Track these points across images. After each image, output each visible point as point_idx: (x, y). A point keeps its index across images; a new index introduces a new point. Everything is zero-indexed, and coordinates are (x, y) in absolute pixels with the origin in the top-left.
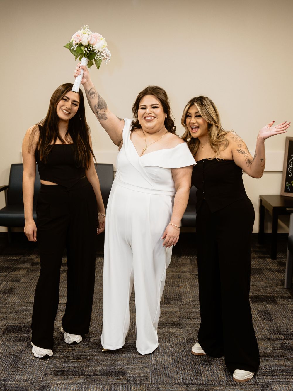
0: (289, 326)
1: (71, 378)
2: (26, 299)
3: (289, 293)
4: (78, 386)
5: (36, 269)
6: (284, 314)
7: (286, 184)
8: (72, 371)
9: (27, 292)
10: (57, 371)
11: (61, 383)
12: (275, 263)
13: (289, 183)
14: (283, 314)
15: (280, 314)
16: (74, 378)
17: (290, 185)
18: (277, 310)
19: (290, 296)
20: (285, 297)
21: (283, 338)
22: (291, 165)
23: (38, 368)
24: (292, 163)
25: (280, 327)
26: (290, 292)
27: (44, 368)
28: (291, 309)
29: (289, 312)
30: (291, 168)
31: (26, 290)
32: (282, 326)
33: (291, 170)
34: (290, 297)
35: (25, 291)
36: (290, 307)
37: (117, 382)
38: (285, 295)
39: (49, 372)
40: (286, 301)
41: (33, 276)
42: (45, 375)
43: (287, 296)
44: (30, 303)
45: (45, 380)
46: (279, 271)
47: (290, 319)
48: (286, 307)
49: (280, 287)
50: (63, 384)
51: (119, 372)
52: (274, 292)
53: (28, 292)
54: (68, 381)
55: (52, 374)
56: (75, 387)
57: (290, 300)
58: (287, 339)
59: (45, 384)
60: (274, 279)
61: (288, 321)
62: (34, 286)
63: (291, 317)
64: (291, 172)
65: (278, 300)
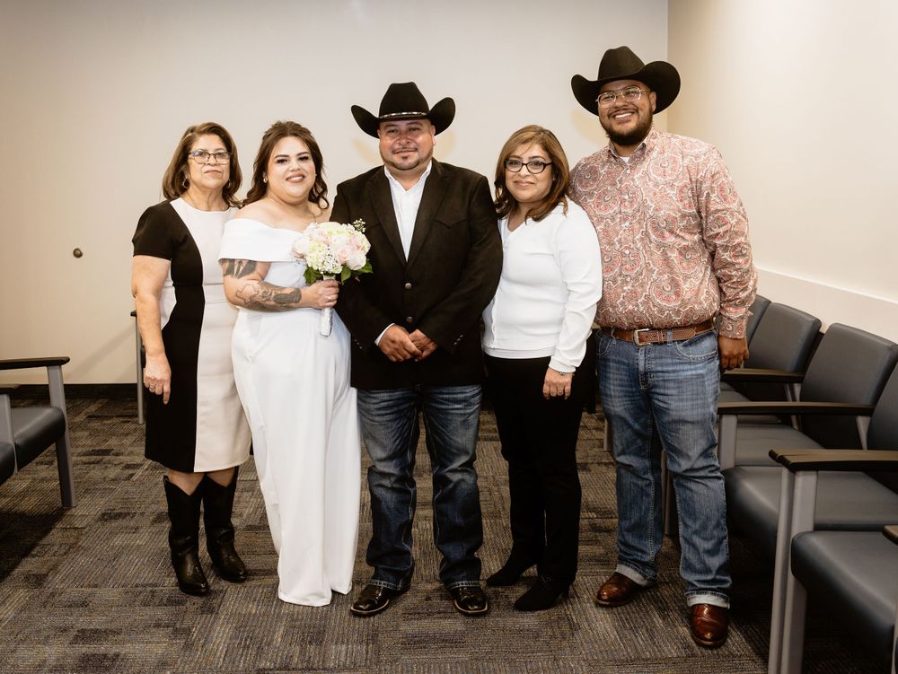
12: (592, 418)
18: (590, 480)
25: (592, 502)
32: (595, 501)
36: (610, 476)
38: (605, 460)
46: (597, 429)
49: (596, 450)
52: (587, 456)
60: (588, 439)
65: (592, 467)
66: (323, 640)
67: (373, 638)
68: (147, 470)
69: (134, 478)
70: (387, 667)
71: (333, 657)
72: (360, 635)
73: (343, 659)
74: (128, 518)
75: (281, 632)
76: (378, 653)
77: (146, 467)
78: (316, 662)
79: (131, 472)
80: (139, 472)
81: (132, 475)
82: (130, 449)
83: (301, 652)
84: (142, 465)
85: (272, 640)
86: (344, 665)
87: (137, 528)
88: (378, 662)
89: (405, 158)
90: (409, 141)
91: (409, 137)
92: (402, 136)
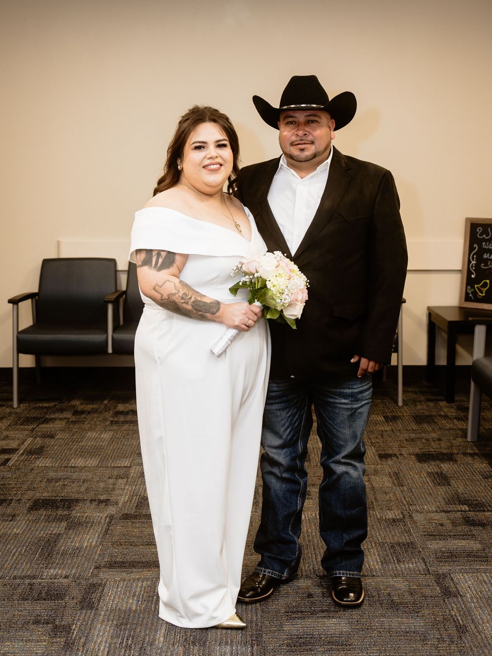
0: (476, 493)
1: (138, 572)
2: (65, 461)
3: (474, 448)
4: (149, 583)
5: (80, 420)
6: (468, 476)
8: (140, 563)
9: (66, 451)
10: (115, 563)
11: (122, 578)
14: (466, 477)
15: (461, 477)
16: (142, 571)
18: (458, 471)
19: (477, 452)
20: (470, 453)
21: (467, 509)
23: (84, 559)
27: (94, 558)
28: (478, 469)
29: (476, 473)
31: (65, 449)
32: (466, 493)
34: (476, 454)
35: (64, 451)
36: (476, 467)
39: (102, 565)
40: (470, 458)
41: (75, 430)
42: (96, 568)
44: (72, 467)
45: (96, 576)
48: (470, 467)
50: (124, 580)
53: (68, 452)
54: (133, 576)
55: (107, 567)
56: (144, 584)
57: (476, 457)
58: (473, 511)
59: (95, 580)
61: (475, 486)
62: (77, 443)
63: (478, 481)
68: (22, 454)
69: (10, 463)
74: (4, 504)
77: (22, 451)
79: (7, 456)
80: (15, 457)
81: (8, 460)
82: (5, 433)
84: (18, 449)
87: (14, 516)
89: (302, 150)
90: (306, 133)
91: (307, 129)
92: (301, 127)
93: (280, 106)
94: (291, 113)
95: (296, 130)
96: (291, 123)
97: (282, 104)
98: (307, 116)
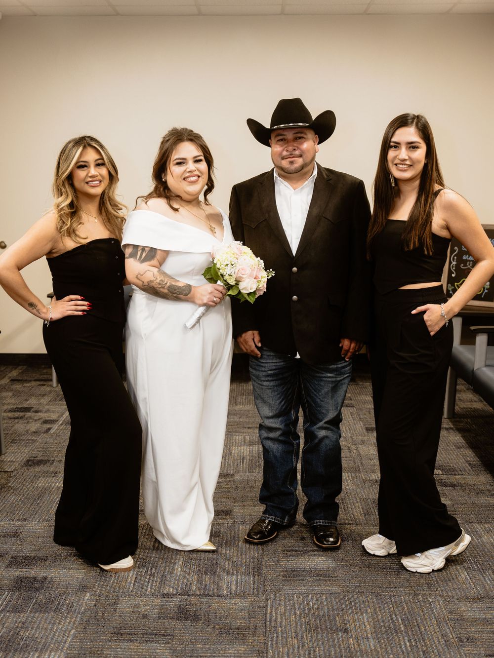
0: (449, 460)
3: (450, 424)
6: (443, 447)
7: (447, 287)
13: (452, 286)
17: (453, 287)
19: (452, 426)
20: (445, 428)
21: (441, 473)
22: (455, 260)
24: (455, 258)
26: (452, 423)
29: (450, 444)
30: (454, 266)
33: (454, 268)
34: (451, 428)
37: (221, 521)
40: (446, 432)
43: (447, 427)
47: (451, 452)
48: (445, 439)
51: (223, 511)
57: (451, 431)
58: (446, 475)
64: (454, 270)
66: (216, 571)
67: (257, 570)
69: (52, 431)
70: (272, 596)
71: (225, 586)
72: (247, 567)
73: (234, 587)
74: (48, 464)
75: (180, 563)
76: (263, 582)
78: (212, 589)
79: (48, 426)
80: (55, 427)
81: (49, 429)
83: (198, 580)
85: (173, 570)
86: (236, 593)
88: (264, 592)
89: (292, 163)
90: (296, 148)
91: (295, 145)
92: (290, 144)
93: (271, 127)
94: (281, 132)
95: (286, 146)
96: (282, 140)
97: (272, 124)
98: (295, 133)
